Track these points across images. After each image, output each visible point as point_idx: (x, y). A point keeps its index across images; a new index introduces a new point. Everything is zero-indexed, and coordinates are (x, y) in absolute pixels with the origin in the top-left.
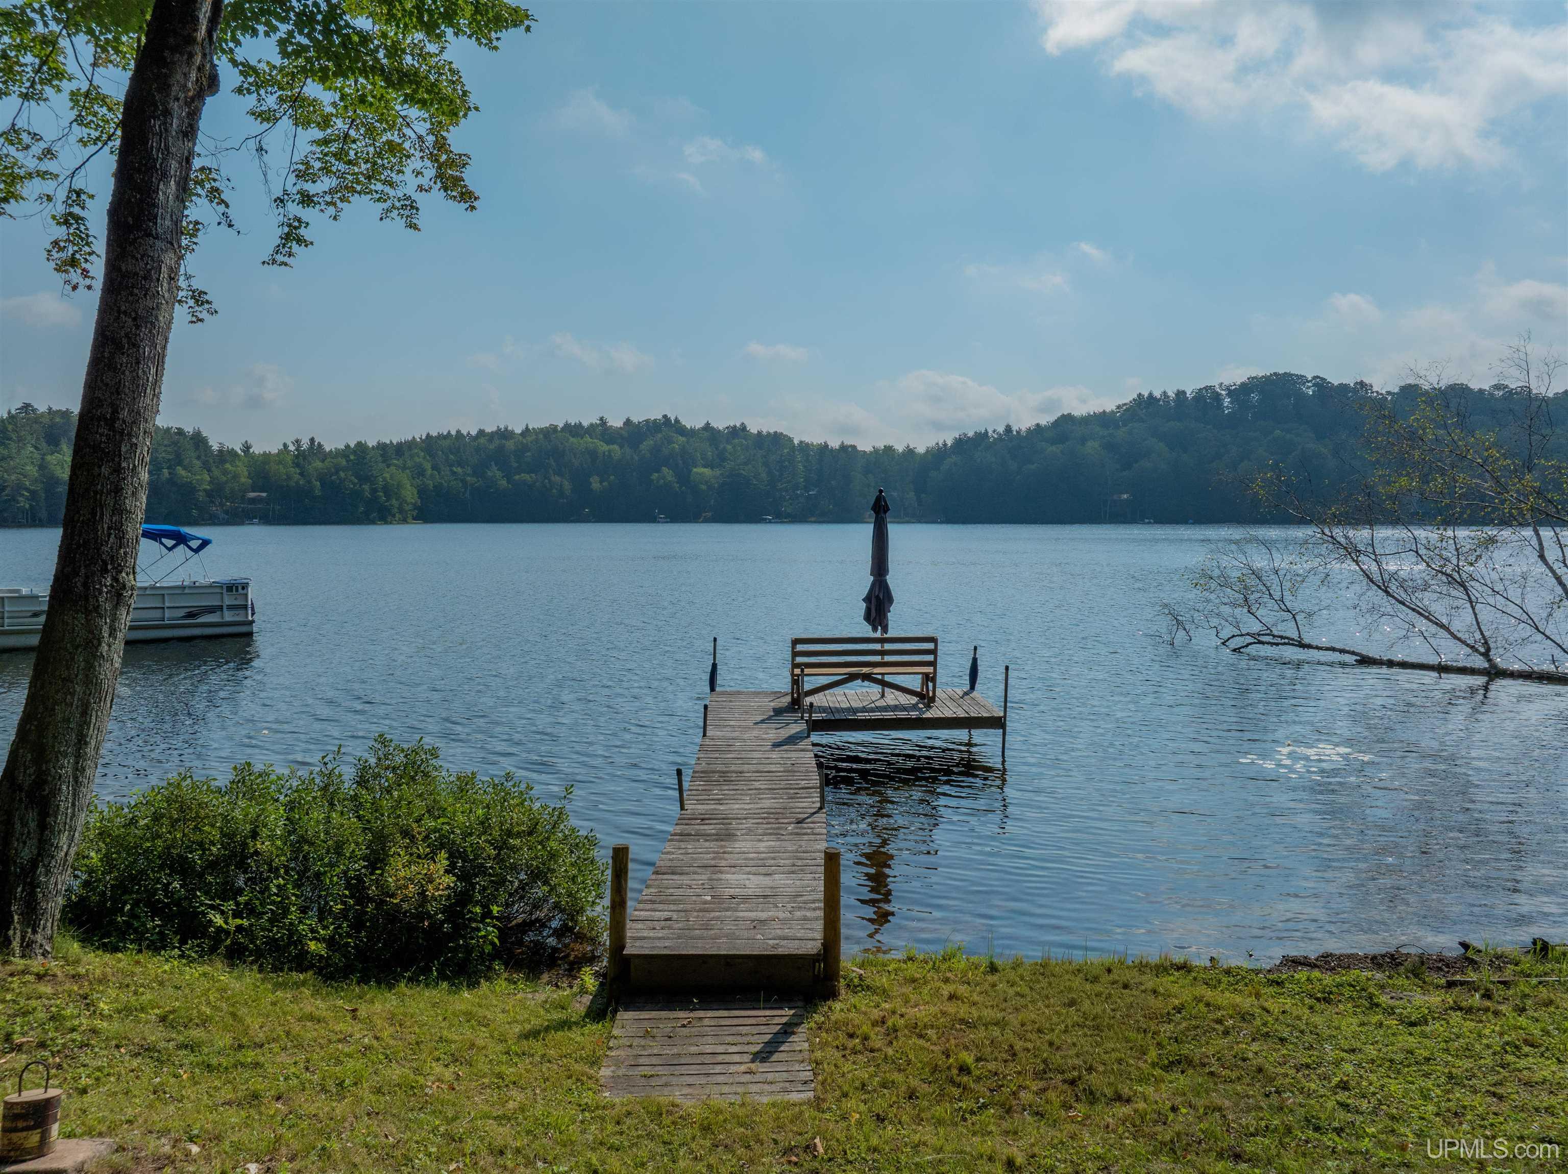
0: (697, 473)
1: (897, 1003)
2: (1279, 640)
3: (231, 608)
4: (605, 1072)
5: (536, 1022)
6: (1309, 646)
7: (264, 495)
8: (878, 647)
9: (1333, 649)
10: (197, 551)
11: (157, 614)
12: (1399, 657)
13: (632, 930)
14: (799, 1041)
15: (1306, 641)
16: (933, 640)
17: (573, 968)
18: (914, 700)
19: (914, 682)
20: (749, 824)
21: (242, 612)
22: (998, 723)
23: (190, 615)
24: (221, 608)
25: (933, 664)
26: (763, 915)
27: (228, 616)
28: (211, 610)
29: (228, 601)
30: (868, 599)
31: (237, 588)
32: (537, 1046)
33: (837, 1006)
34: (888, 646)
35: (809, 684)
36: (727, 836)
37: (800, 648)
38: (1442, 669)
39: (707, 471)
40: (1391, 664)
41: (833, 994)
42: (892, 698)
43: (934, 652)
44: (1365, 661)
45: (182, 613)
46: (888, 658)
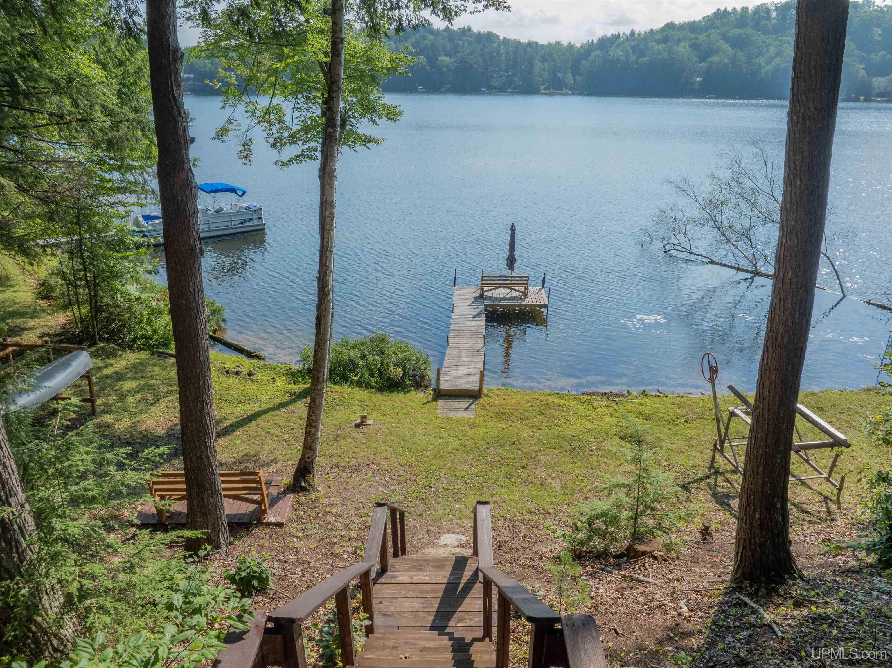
0: (441, 60)
1: (493, 400)
2: (682, 249)
3: (256, 219)
4: (438, 411)
5: (424, 402)
6: (693, 253)
7: (192, 76)
8: (510, 279)
9: (701, 256)
10: (241, 196)
11: (229, 223)
12: (724, 263)
13: (441, 383)
14: (473, 407)
15: (692, 251)
16: (527, 277)
17: (426, 387)
18: (521, 294)
19: (522, 289)
20: (465, 351)
21: (260, 220)
22: (546, 306)
23: (241, 223)
24: (252, 219)
25: (527, 284)
26: (467, 380)
27: (256, 222)
28: (249, 220)
29: (255, 216)
30: (507, 260)
31: (258, 211)
32: (424, 406)
33: (481, 400)
34: (513, 279)
35: (486, 288)
36: (459, 356)
37: (484, 278)
38: (739, 269)
39: (447, 59)
40: (721, 264)
41: (481, 397)
42: (514, 294)
43: (527, 281)
44: (712, 262)
45: (238, 222)
46: (513, 282)
